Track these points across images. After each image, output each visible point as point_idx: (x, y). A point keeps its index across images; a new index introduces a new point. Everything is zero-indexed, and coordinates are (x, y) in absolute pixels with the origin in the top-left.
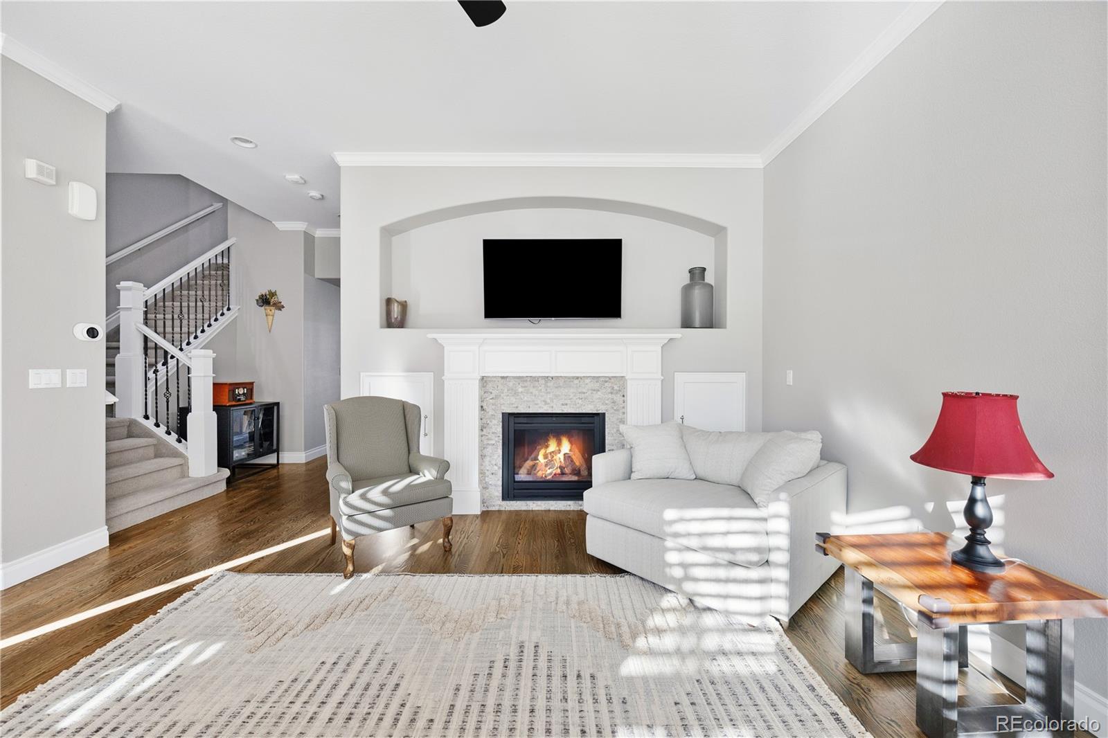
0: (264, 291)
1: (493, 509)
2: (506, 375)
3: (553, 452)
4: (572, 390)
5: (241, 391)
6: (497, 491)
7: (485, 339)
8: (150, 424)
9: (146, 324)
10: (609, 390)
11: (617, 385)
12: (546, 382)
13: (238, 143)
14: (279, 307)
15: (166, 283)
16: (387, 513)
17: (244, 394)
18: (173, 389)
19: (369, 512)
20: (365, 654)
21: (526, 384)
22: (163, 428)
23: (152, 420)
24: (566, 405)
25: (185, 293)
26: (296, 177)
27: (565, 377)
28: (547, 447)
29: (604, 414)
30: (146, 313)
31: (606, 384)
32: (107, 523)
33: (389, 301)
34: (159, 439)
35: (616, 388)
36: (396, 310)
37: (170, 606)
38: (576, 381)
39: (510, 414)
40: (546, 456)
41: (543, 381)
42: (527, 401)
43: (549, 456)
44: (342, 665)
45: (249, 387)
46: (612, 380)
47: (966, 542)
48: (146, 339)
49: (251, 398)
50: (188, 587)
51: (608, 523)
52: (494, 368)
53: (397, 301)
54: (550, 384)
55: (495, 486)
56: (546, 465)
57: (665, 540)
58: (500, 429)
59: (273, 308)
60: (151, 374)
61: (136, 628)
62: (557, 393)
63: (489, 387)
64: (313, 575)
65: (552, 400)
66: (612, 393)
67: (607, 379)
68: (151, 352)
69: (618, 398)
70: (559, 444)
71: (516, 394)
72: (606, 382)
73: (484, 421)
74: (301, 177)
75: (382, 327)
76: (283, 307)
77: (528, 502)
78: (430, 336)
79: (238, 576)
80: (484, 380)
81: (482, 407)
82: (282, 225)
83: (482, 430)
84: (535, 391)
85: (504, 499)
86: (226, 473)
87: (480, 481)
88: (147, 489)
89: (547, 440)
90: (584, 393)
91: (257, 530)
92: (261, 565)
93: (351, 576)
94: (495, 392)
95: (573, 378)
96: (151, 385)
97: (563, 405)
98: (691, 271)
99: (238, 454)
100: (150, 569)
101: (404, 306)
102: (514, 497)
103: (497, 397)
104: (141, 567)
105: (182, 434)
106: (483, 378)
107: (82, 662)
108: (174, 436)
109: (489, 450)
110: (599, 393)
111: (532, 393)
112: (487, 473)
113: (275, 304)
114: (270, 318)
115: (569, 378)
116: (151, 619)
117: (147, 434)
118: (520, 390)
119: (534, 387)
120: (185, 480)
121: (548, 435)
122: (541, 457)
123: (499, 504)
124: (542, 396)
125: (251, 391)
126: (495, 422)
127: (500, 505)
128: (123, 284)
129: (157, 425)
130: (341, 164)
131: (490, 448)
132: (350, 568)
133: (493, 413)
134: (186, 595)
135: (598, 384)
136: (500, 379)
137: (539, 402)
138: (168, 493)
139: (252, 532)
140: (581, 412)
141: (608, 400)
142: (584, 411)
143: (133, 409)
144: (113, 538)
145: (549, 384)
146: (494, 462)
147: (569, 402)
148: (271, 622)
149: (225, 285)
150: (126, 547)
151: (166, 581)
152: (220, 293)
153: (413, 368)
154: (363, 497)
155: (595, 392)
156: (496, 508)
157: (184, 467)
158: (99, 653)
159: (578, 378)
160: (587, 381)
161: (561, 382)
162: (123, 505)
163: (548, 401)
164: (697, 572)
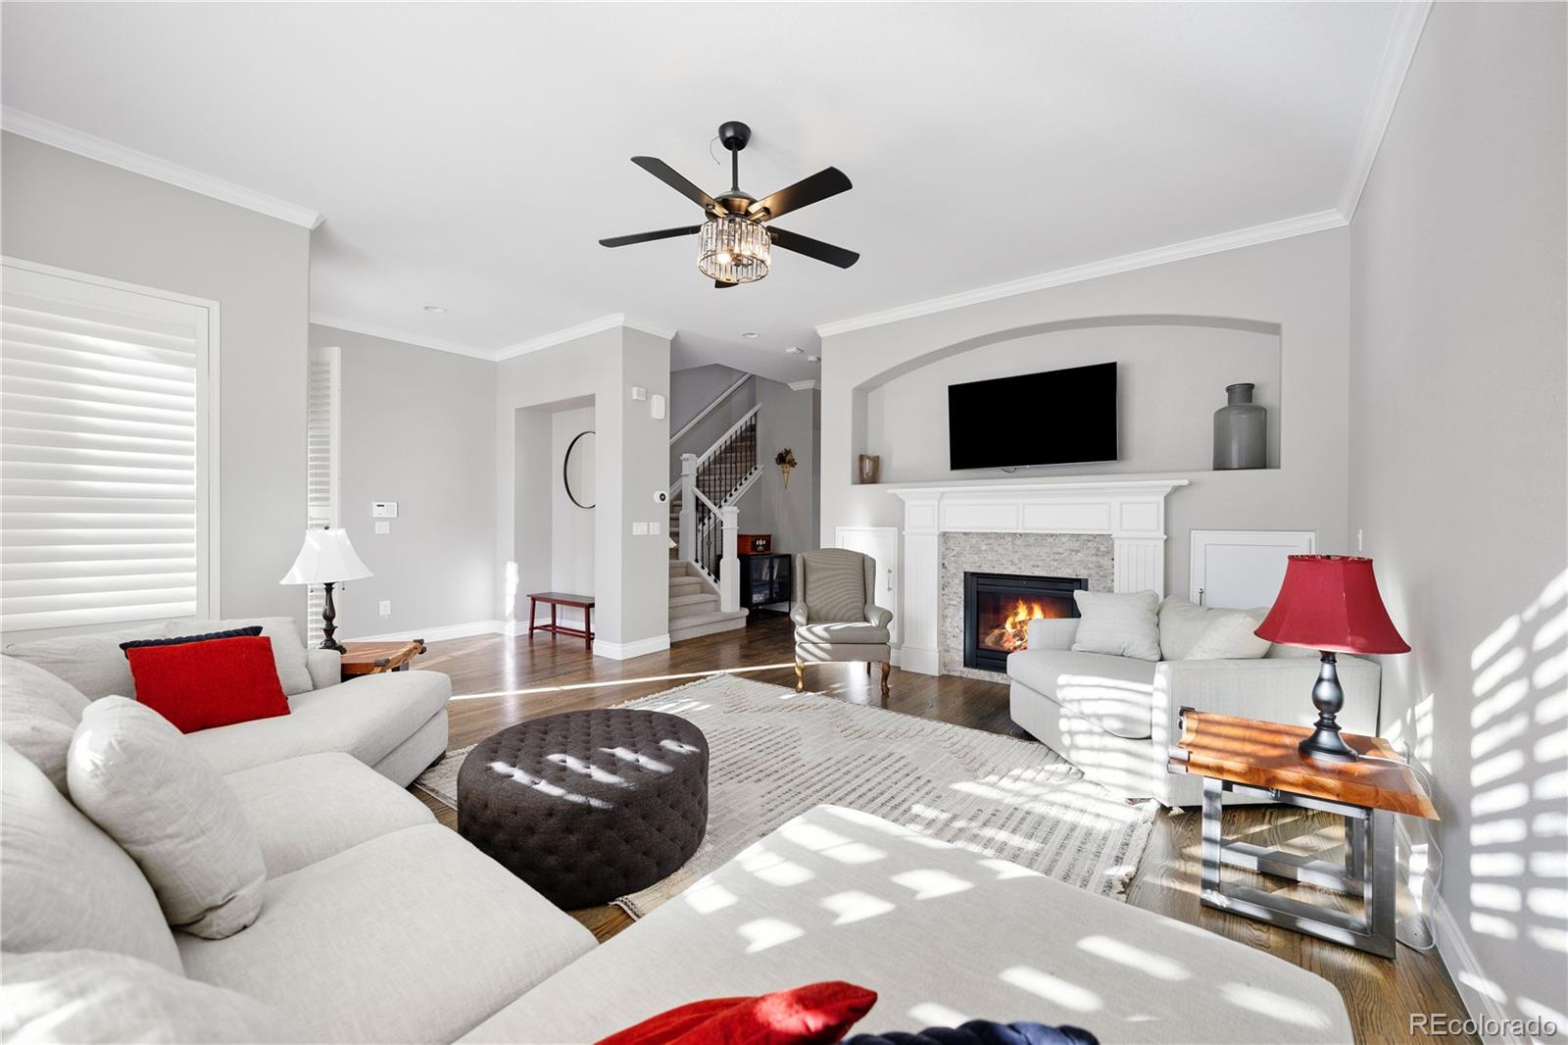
0: (781, 450)
1: (955, 674)
2: (968, 531)
3: (1023, 622)
4: (1045, 550)
5: (760, 542)
6: (960, 657)
7: (943, 493)
8: (698, 566)
9: (698, 486)
10: (1094, 551)
11: (1102, 545)
12: (1014, 540)
13: (748, 336)
14: (793, 464)
15: (709, 452)
16: (827, 646)
17: (763, 545)
18: (712, 539)
19: (813, 643)
20: (787, 730)
21: (990, 541)
22: (706, 570)
23: (700, 563)
24: (1038, 566)
25: (718, 466)
26: (794, 349)
27: (1037, 534)
28: (1016, 614)
29: (1087, 580)
30: (697, 477)
31: (1089, 544)
32: (670, 632)
33: (862, 458)
34: (704, 579)
35: (1102, 548)
36: (868, 465)
37: (692, 683)
38: (1050, 540)
39: (973, 574)
40: (1014, 626)
41: (1010, 539)
42: (992, 561)
43: (1018, 626)
44: (770, 731)
45: (767, 538)
46: (1098, 539)
47: (1315, 728)
48: (697, 499)
49: (769, 550)
50: (704, 677)
51: (1039, 697)
52: (956, 523)
53: (868, 458)
54: (1019, 542)
55: (957, 649)
56: (1014, 636)
57: (1061, 706)
58: (962, 590)
59: (788, 466)
60: (700, 527)
61: (674, 689)
62: (1027, 553)
63: (951, 543)
64: (777, 686)
65: (1020, 560)
66: (1097, 555)
67: (1090, 538)
68: (700, 508)
69: (1105, 561)
70: (1030, 611)
71: (979, 552)
72: (1089, 541)
73: (945, 579)
74: (798, 349)
75: (854, 483)
76: (796, 464)
77: (993, 673)
78: (889, 491)
79: (732, 677)
80: (945, 536)
81: (943, 564)
82: (795, 386)
83: (943, 589)
84: (1001, 550)
85: (965, 665)
86: (746, 612)
87: (940, 643)
88: (695, 615)
89: (1016, 607)
90: (1060, 554)
91: (754, 655)
92: (749, 675)
93: (801, 691)
94: (957, 549)
95: (1047, 535)
96: (700, 535)
97: (1033, 566)
98: (1229, 389)
99: (757, 598)
100: (687, 665)
101: (876, 461)
102: (977, 664)
103: (959, 554)
104: (683, 662)
105: (716, 573)
106: (944, 534)
107: (650, 696)
108: (713, 577)
109: (950, 611)
110: (1079, 554)
111: (997, 551)
112: (949, 635)
113: (789, 462)
114: (786, 474)
115: (1041, 535)
116: (681, 687)
117: (696, 574)
118: (984, 548)
119: (999, 545)
120: (717, 613)
121: (1017, 601)
122: (1008, 626)
123: (959, 670)
124: (1009, 555)
125: (768, 543)
126: (956, 581)
127: (961, 672)
128: (685, 456)
129: (703, 567)
130: (822, 336)
131: (951, 609)
132: (800, 685)
133: (955, 571)
134: (702, 680)
135: (1078, 544)
136: (962, 535)
137: (1004, 562)
138: (705, 620)
139: (750, 655)
140: (1055, 575)
141: (1091, 563)
142: (1060, 576)
143: (689, 554)
144: (672, 645)
145: (1016, 542)
146: (955, 624)
147: (1040, 563)
148: (742, 703)
149: (753, 448)
150: (678, 650)
151: (694, 672)
152: (748, 454)
153: (879, 523)
154: (809, 630)
155: (1073, 553)
156: (957, 674)
157: (717, 602)
158: (657, 695)
159: (1052, 535)
160: (1064, 539)
161: (1031, 540)
162: (681, 623)
163: (1016, 561)
164: (1080, 740)
